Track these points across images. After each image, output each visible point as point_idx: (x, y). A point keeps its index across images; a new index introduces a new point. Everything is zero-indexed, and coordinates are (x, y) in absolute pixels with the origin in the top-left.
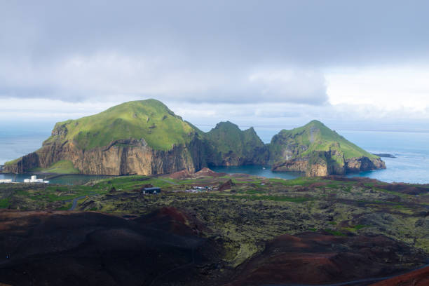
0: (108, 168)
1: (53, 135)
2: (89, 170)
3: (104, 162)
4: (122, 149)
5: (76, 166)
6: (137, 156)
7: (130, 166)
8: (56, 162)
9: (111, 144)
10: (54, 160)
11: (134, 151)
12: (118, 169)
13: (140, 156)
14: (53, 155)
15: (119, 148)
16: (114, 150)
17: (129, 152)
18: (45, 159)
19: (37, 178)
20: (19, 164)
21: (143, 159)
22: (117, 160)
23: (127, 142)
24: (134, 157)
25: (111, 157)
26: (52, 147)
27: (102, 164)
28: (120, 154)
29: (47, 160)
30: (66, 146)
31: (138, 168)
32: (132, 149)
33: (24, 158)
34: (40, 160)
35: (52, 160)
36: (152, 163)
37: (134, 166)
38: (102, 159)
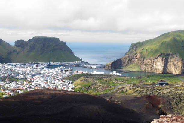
0: (157, 69)
1: (130, 50)
2: (146, 69)
3: (154, 65)
4: (164, 59)
5: (140, 67)
6: (173, 63)
7: (169, 68)
8: (131, 64)
9: (158, 55)
10: (130, 63)
11: (172, 60)
12: (162, 70)
13: (175, 63)
14: (129, 61)
15: (163, 58)
16: (160, 59)
17: (169, 60)
18: (125, 62)
19: (116, 72)
20: (112, 64)
21: (177, 65)
22: (162, 64)
23: (168, 55)
24: (171, 63)
25: (158, 63)
26: (129, 56)
27: (153, 66)
28: (163, 61)
29: (126, 63)
30: (136, 56)
31: (174, 70)
32: (170, 59)
33: (114, 62)
34: (123, 63)
35: (129, 63)
36: (182, 67)
37: (171, 68)
38: (153, 64)
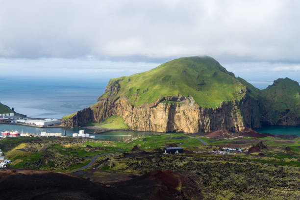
0: (156, 125)
1: (107, 91)
2: (137, 126)
3: (152, 118)
4: (169, 106)
5: (125, 122)
6: (184, 114)
7: (177, 122)
8: (109, 117)
9: (158, 101)
10: (107, 115)
11: (181, 108)
12: (165, 126)
13: (187, 113)
14: (105, 111)
15: (166, 105)
16: (161, 106)
17: (177, 109)
18: (99, 114)
19: (85, 133)
20: (74, 118)
21: (190, 117)
22: (164, 116)
23: (174, 99)
24: (181, 114)
25: (158, 114)
26: (105, 102)
27: (149, 120)
28: (167, 111)
29: (100, 116)
30: (117, 102)
31: (185, 126)
32: (179, 106)
33: (79, 113)
34: (94, 116)
35: (105, 116)
36: (199, 121)
37: (181, 123)
38: (150, 116)
